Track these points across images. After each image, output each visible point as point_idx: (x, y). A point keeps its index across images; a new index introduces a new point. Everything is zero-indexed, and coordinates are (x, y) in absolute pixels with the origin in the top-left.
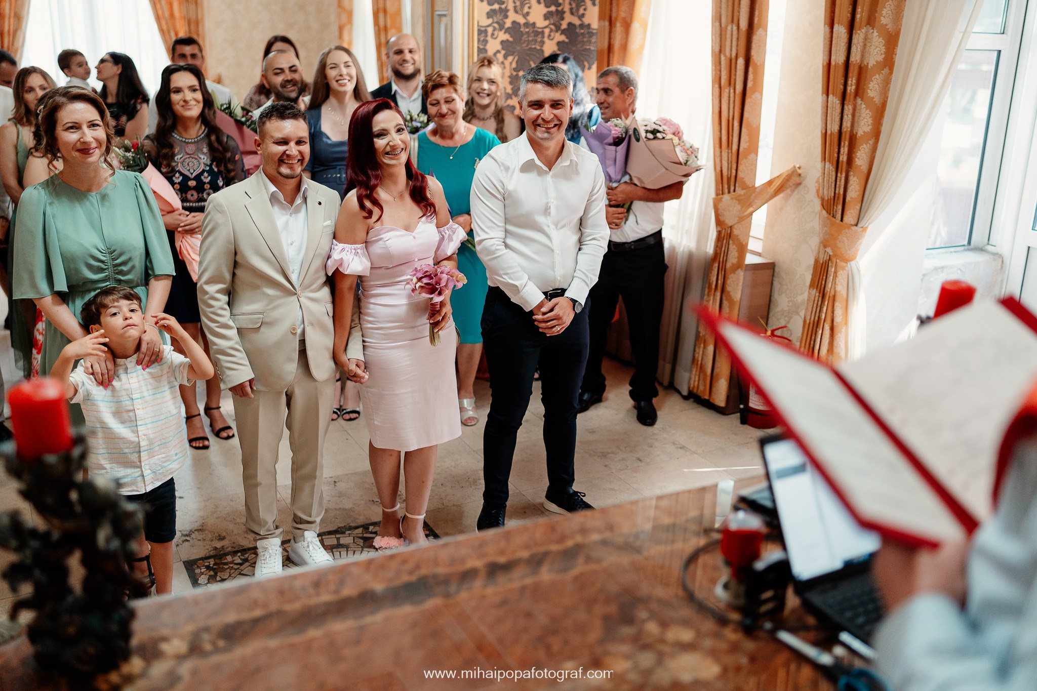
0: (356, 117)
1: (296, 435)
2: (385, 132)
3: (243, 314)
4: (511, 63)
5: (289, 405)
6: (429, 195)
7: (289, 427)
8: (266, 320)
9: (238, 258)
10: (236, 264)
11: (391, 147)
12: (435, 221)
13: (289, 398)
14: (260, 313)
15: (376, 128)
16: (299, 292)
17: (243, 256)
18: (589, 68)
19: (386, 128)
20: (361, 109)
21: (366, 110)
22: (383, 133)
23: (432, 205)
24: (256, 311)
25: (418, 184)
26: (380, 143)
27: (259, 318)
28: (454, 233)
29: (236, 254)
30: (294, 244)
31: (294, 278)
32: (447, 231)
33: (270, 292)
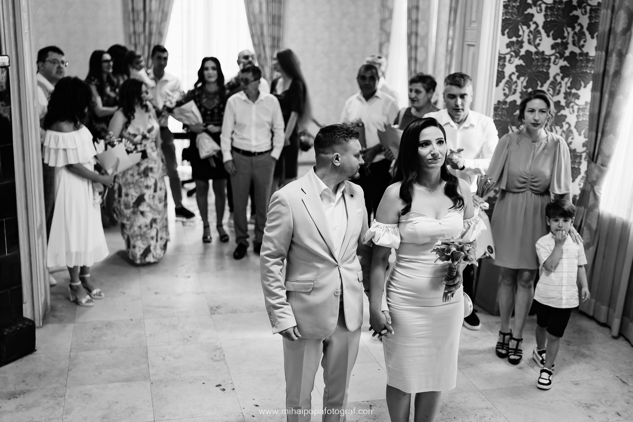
0: (408, 129)
1: (329, 372)
2: (429, 142)
3: (298, 281)
4: (522, 82)
5: (325, 350)
6: (459, 192)
7: (324, 365)
8: (316, 286)
9: (295, 240)
10: (292, 242)
11: (433, 155)
12: (463, 213)
13: (326, 345)
14: (311, 281)
15: (422, 139)
16: (339, 264)
17: (300, 239)
18: (585, 87)
19: (429, 140)
20: (413, 124)
21: (417, 124)
22: (427, 143)
23: (461, 199)
24: (308, 280)
25: (452, 183)
26: (424, 151)
27: (311, 285)
28: (476, 224)
29: (293, 236)
30: (337, 229)
31: (336, 255)
32: (472, 222)
33: (320, 265)
